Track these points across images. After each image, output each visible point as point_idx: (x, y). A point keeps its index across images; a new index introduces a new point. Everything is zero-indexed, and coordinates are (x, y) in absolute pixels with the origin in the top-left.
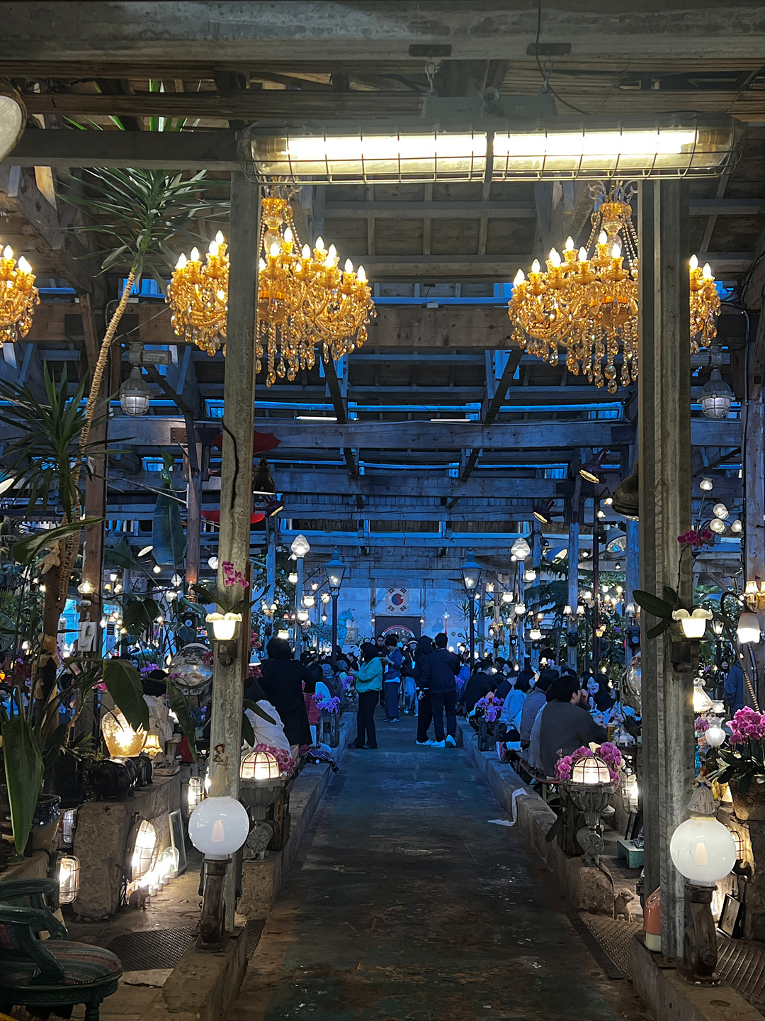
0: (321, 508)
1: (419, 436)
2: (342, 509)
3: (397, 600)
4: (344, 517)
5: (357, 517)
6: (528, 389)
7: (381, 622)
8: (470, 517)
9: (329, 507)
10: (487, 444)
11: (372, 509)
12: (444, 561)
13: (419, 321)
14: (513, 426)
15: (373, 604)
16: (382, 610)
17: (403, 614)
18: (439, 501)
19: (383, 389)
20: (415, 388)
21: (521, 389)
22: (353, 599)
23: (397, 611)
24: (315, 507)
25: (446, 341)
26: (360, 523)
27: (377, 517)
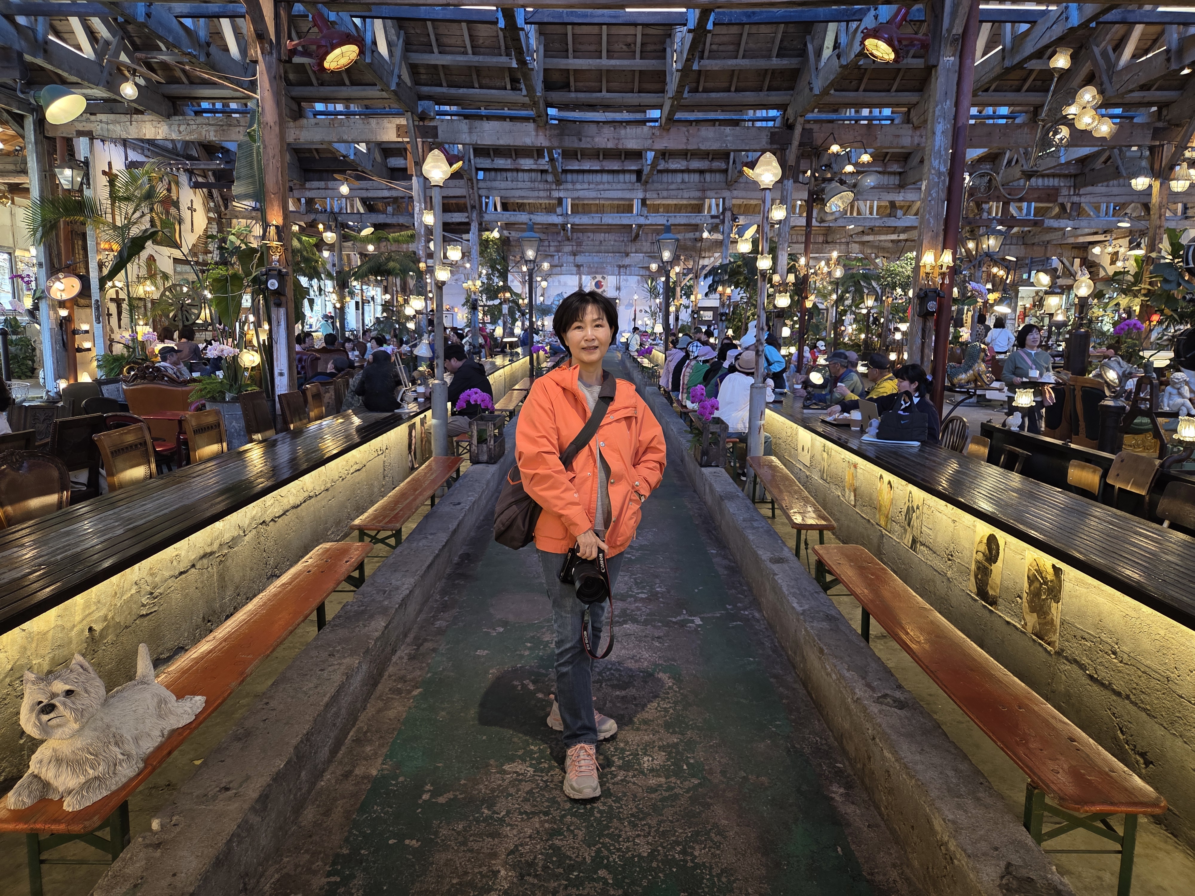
0: (520, 185)
2: (541, 186)
3: (598, 285)
5: (556, 194)
8: (665, 194)
11: (570, 186)
12: (638, 244)
18: (634, 177)
22: (565, 284)
26: (560, 201)
27: (576, 194)
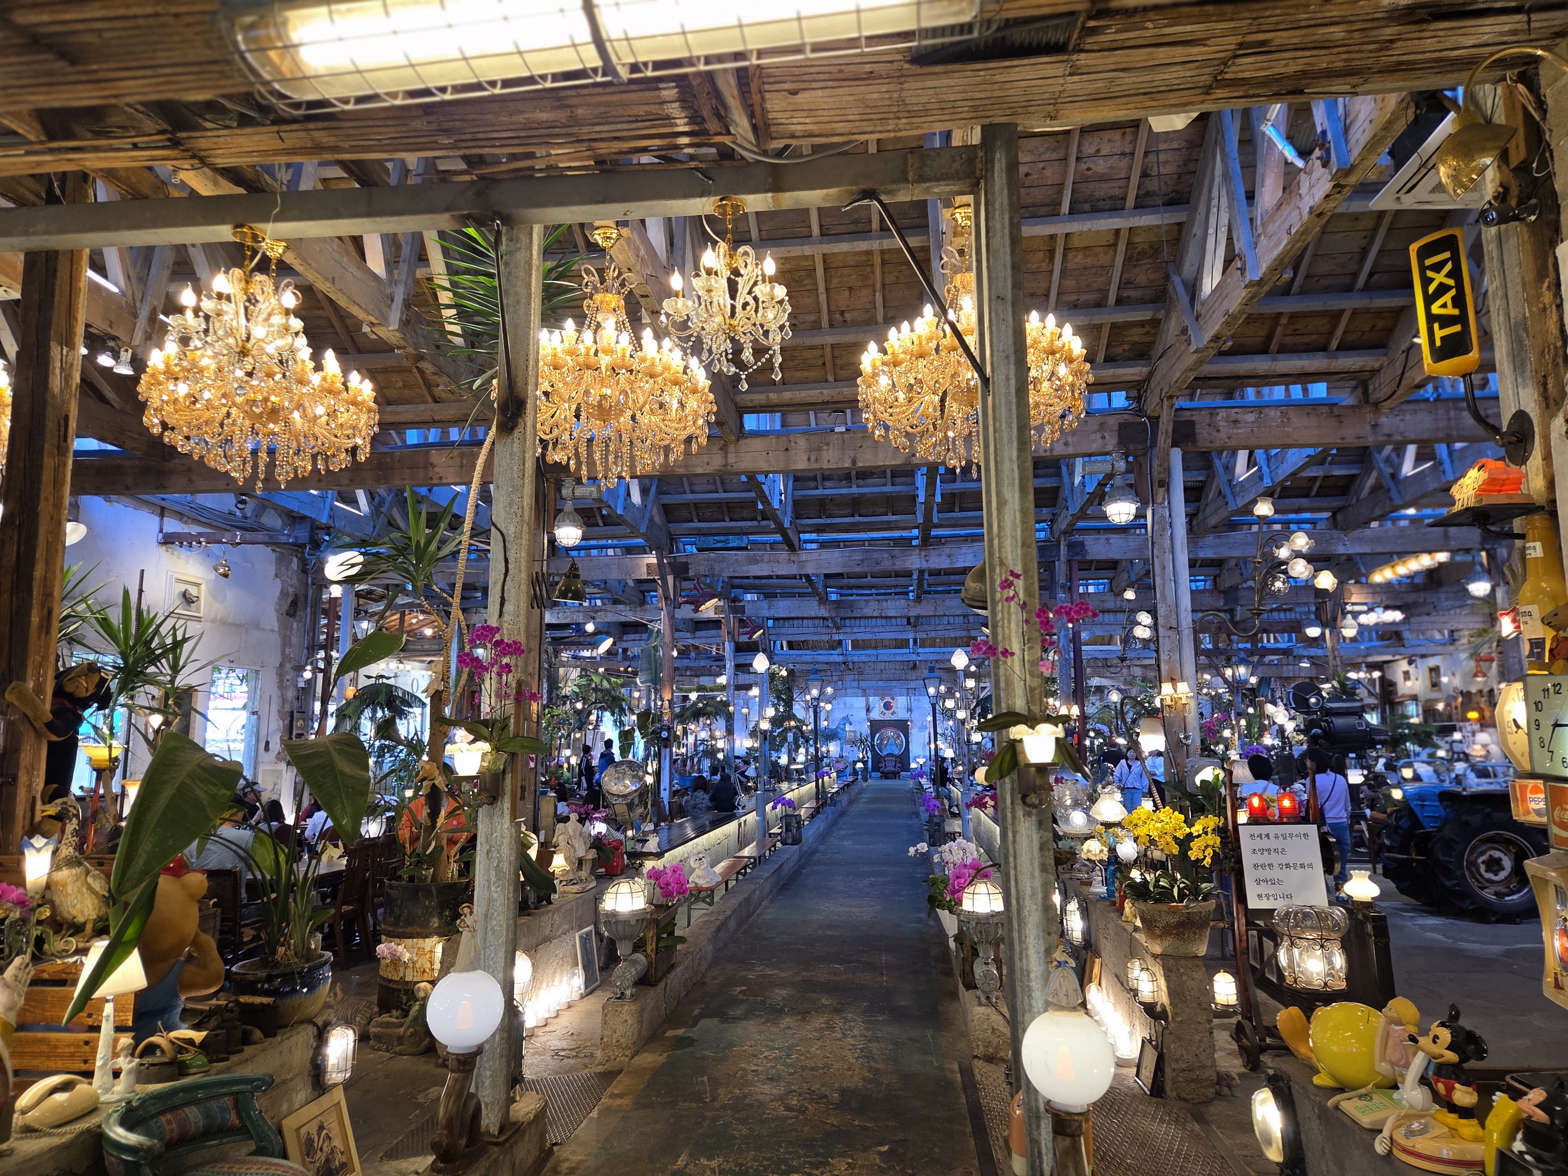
0: (805, 630)
1: (863, 560)
2: (823, 631)
3: (887, 706)
4: (825, 638)
5: (836, 637)
6: (959, 515)
7: (876, 726)
8: (933, 634)
9: (812, 630)
10: (925, 566)
11: (848, 630)
12: (918, 673)
13: (828, 444)
14: (947, 550)
15: (868, 710)
16: (875, 715)
17: (894, 718)
18: (905, 621)
19: (829, 521)
20: (857, 519)
21: (953, 515)
22: (851, 707)
23: (888, 716)
24: (800, 630)
25: (854, 462)
26: (840, 643)
27: (854, 637)
